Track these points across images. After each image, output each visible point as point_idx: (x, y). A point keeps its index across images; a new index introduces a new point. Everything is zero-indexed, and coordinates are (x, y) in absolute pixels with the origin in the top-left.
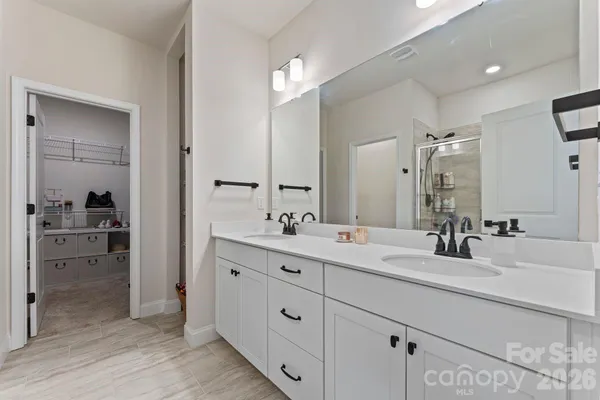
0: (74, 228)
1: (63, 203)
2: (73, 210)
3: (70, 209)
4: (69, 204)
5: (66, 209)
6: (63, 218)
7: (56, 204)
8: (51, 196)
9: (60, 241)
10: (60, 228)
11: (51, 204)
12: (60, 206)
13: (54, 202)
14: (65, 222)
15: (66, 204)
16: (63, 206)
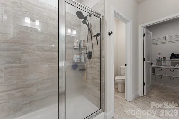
0: (166, 66)
1: (162, 57)
2: (166, 60)
3: (165, 59)
4: (164, 58)
5: (163, 59)
6: (163, 62)
7: (160, 58)
8: (158, 56)
9: (160, 69)
10: (161, 65)
11: (158, 58)
12: (161, 58)
13: (159, 57)
14: (163, 64)
15: (163, 58)
16: (162, 58)
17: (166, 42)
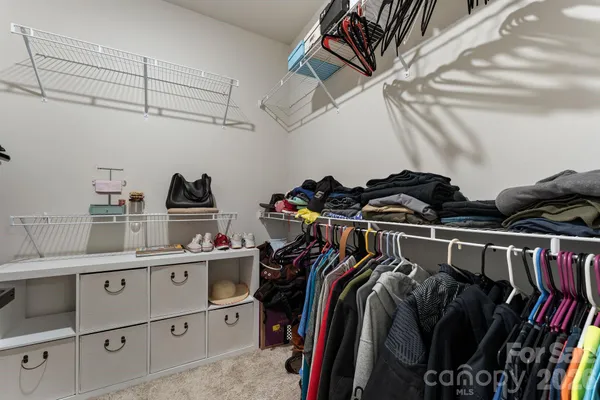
1: (126, 197)
2: (145, 212)
3: (140, 211)
4: (137, 199)
5: (132, 211)
6: (128, 228)
7: (115, 200)
8: (104, 183)
10: (120, 249)
11: (104, 200)
12: (122, 203)
13: (109, 194)
14: (131, 237)
15: (133, 199)
16: (128, 203)
17: (147, 107)
